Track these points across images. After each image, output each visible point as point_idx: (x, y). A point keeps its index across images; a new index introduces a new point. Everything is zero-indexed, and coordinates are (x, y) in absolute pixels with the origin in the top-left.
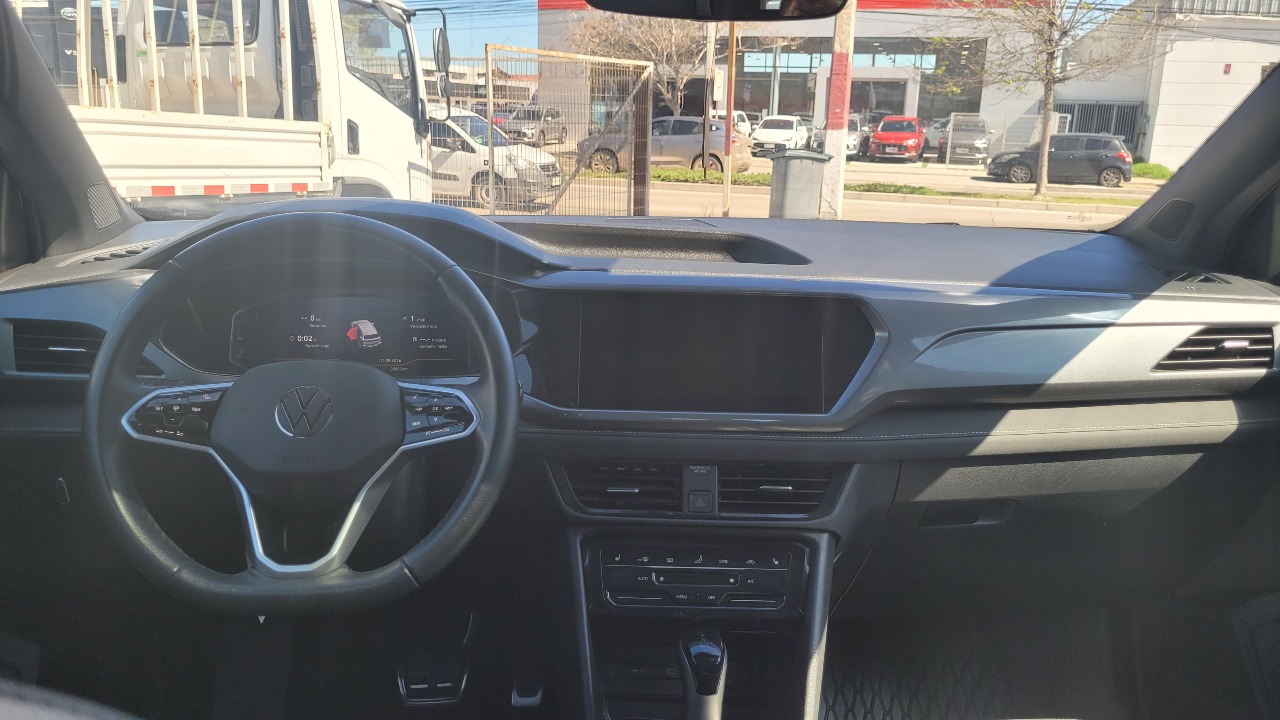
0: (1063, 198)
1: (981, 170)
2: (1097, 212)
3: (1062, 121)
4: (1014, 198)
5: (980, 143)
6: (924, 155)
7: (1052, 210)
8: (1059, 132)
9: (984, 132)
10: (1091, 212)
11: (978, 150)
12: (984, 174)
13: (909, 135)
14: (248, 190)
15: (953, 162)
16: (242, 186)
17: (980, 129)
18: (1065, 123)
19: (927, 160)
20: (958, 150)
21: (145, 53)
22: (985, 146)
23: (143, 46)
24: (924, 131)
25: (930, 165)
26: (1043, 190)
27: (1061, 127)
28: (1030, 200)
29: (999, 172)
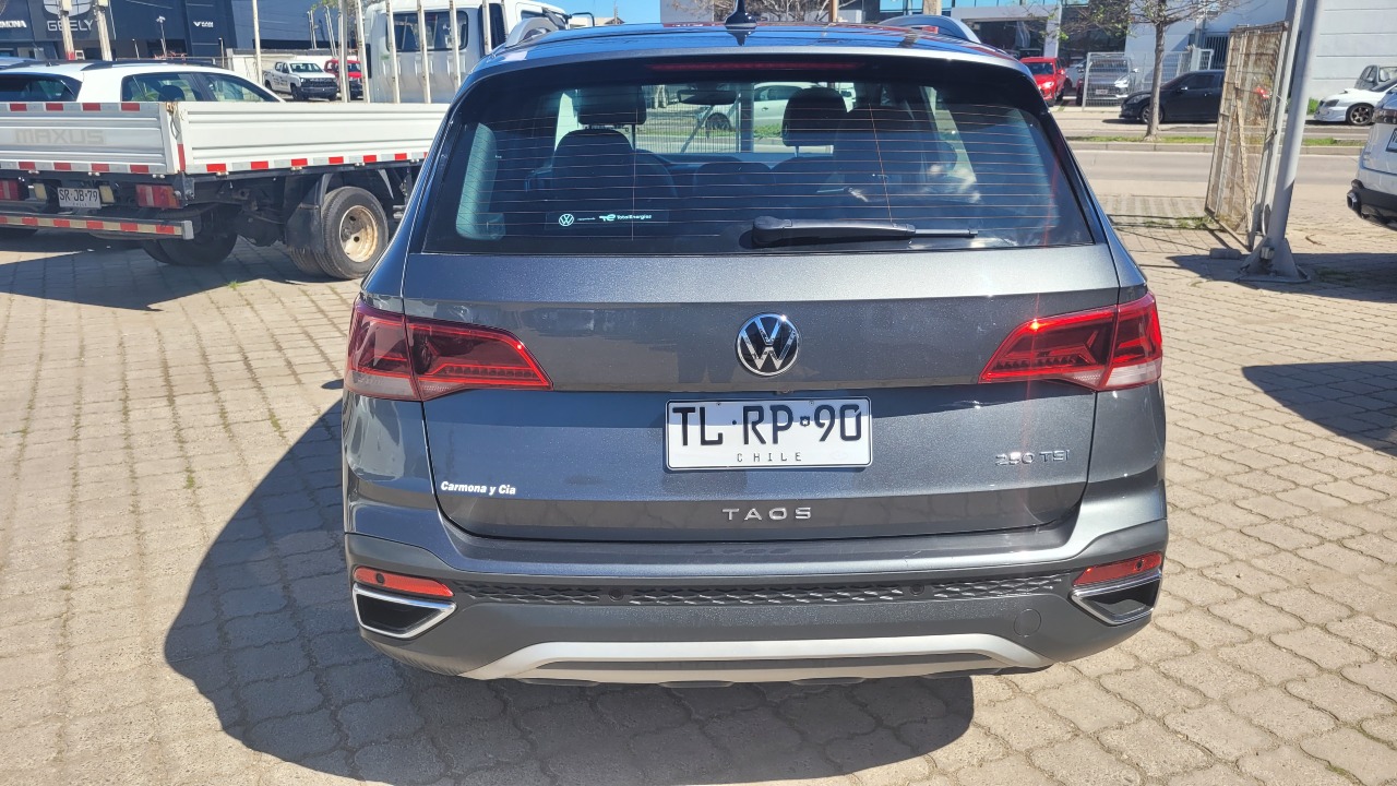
0: (1177, 138)
1: (1116, 112)
2: (1204, 151)
3: (1205, 56)
4: (1126, 140)
5: (1121, 84)
6: (1064, 98)
7: (1160, 150)
8: (1201, 68)
9: (1126, 71)
10: (1198, 151)
11: (1118, 90)
12: (1117, 117)
13: (1045, 78)
14: (393, 159)
15: (1089, 104)
16: (388, 155)
17: (1122, 68)
18: (1208, 58)
19: (1066, 103)
20: (1098, 92)
21: (387, 57)
22: (1126, 86)
23: (386, 52)
24: (1062, 72)
25: (1067, 109)
26: (1154, 132)
27: (1204, 64)
28: (1141, 141)
29: (1131, 113)
